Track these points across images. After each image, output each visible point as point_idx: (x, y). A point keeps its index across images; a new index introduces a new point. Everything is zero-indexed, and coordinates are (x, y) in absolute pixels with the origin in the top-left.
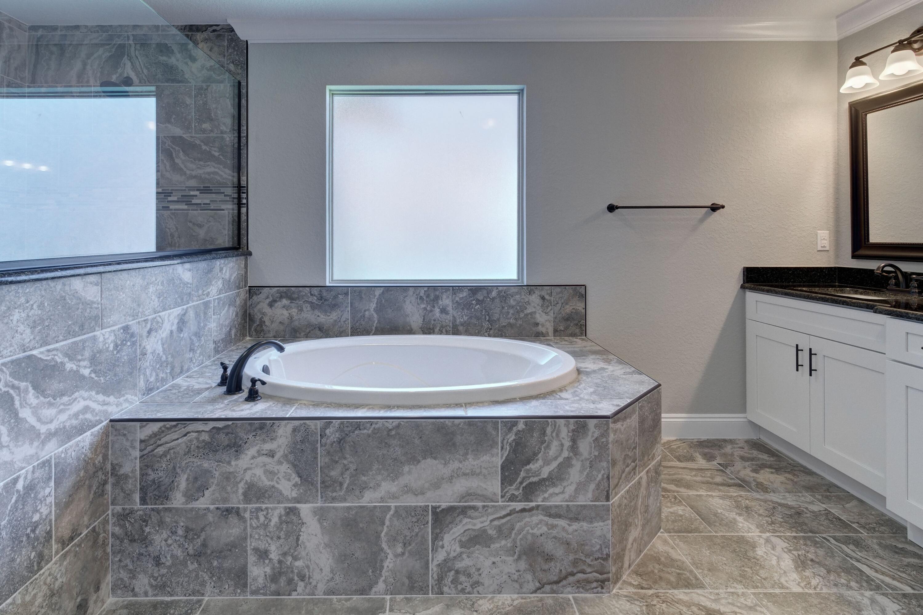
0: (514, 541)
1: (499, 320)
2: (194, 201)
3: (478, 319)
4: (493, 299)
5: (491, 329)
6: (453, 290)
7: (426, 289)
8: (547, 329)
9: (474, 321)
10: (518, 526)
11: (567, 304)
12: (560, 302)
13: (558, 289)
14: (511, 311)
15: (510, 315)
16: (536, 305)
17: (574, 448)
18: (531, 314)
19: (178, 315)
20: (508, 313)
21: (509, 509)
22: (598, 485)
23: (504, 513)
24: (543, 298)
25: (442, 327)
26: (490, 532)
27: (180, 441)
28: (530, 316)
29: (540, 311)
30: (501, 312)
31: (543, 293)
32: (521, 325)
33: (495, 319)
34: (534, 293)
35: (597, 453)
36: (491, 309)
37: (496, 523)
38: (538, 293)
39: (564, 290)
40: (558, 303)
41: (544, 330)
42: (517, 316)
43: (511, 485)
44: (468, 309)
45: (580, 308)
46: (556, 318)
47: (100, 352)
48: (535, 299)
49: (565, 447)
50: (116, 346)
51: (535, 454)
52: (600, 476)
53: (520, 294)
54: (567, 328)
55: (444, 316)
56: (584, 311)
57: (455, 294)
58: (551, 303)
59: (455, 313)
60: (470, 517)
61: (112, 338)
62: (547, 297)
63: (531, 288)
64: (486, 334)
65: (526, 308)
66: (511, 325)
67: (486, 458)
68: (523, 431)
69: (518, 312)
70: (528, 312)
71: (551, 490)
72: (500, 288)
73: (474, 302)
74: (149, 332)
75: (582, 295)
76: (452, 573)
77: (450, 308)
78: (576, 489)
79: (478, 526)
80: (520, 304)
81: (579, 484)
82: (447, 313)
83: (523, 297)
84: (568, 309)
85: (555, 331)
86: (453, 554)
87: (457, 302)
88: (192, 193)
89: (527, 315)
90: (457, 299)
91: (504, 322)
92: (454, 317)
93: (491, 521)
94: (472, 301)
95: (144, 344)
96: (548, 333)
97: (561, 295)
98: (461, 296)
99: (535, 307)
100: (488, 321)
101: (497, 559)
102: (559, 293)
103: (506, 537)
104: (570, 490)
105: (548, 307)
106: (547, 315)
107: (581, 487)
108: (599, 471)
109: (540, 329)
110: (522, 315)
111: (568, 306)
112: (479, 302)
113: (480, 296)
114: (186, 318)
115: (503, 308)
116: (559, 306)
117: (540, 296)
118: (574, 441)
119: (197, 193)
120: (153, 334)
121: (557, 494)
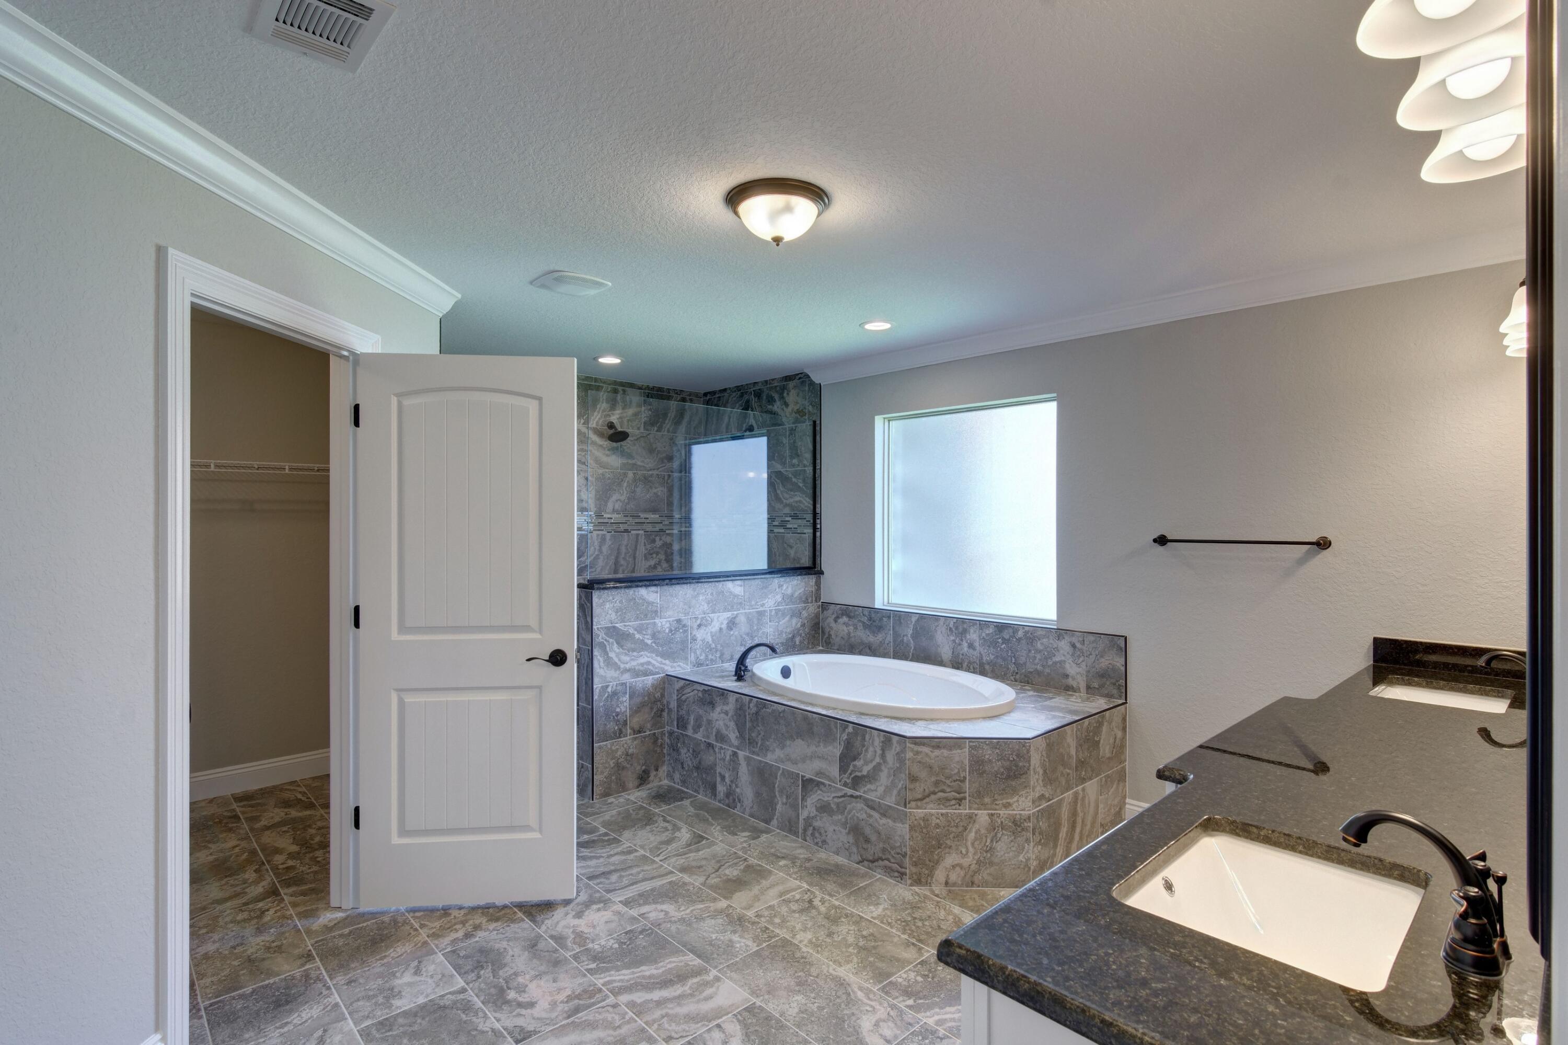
0: (846, 818)
1: (1025, 663)
2: (789, 526)
3: (1004, 659)
4: (1019, 640)
5: (1017, 673)
6: (980, 624)
7: (955, 620)
8: (1078, 683)
9: (1000, 661)
10: (849, 807)
11: (1102, 657)
12: (1093, 653)
13: (1092, 638)
14: (1038, 656)
15: (1037, 661)
16: (1066, 654)
17: (883, 756)
18: (1060, 662)
19: (728, 618)
20: (1035, 657)
21: (844, 792)
22: (899, 792)
23: (840, 794)
24: (1074, 646)
25: (970, 662)
26: (832, 806)
27: (691, 694)
28: (1058, 665)
29: (1070, 661)
30: (1028, 656)
31: (1074, 640)
32: (1049, 674)
33: (1021, 662)
34: (1064, 638)
35: (898, 765)
36: (1017, 651)
37: (836, 800)
38: (1067, 639)
39: (1098, 639)
40: (1091, 654)
41: (1075, 685)
42: (1045, 663)
43: (845, 774)
44: (994, 648)
45: (1118, 664)
46: (1088, 672)
47: (659, 632)
48: (1064, 645)
49: (877, 755)
50: (671, 631)
51: (859, 754)
52: (900, 785)
53: (1048, 637)
54: (1102, 686)
55: (971, 651)
56: (1123, 669)
57: (982, 629)
58: (1083, 653)
59: (982, 650)
60: (821, 790)
61: (668, 625)
62: (1078, 645)
63: (1060, 633)
64: (1012, 678)
65: (1054, 656)
66: (1039, 673)
67: (830, 748)
68: (851, 733)
69: (1046, 659)
70: (1057, 660)
71: (869, 786)
72: (1027, 628)
73: (1000, 640)
74: (699, 626)
75: (1121, 649)
76: (811, 828)
77: (977, 644)
78: (885, 791)
79: (826, 799)
80: (1048, 649)
81: (887, 787)
82: (974, 649)
83: (1051, 641)
84: (1104, 663)
85: (1088, 688)
86: (812, 815)
87: (983, 638)
88: (787, 519)
89: (1055, 663)
90: (984, 635)
91: (1030, 667)
92: (980, 653)
93: (834, 797)
94: (998, 639)
95: (694, 633)
96: (1079, 688)
97: (1094, 645)
98: (987, 632)
99: (1064, 655)
100: (1014, 663)
101: (836, 828)
102: (1093, 642)
103: (842, 813)
104: (881, 790)
105: (1079, 657)
106: (1080, 667)
107: (888, 790)
108: (900, 781)
109: (1070, 682)
110: (1050, 663)
111: (1103, 660)
112: (1005, 641)
113: (1006, 635)
114: (737, 621)
115: (1030, 651)
116: (1092, 658)
117: (1070, 643)
118: (883, 750)
119: (789, 519)
120: (703, 628)
121: (873, 791)
